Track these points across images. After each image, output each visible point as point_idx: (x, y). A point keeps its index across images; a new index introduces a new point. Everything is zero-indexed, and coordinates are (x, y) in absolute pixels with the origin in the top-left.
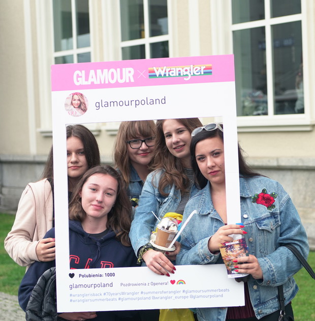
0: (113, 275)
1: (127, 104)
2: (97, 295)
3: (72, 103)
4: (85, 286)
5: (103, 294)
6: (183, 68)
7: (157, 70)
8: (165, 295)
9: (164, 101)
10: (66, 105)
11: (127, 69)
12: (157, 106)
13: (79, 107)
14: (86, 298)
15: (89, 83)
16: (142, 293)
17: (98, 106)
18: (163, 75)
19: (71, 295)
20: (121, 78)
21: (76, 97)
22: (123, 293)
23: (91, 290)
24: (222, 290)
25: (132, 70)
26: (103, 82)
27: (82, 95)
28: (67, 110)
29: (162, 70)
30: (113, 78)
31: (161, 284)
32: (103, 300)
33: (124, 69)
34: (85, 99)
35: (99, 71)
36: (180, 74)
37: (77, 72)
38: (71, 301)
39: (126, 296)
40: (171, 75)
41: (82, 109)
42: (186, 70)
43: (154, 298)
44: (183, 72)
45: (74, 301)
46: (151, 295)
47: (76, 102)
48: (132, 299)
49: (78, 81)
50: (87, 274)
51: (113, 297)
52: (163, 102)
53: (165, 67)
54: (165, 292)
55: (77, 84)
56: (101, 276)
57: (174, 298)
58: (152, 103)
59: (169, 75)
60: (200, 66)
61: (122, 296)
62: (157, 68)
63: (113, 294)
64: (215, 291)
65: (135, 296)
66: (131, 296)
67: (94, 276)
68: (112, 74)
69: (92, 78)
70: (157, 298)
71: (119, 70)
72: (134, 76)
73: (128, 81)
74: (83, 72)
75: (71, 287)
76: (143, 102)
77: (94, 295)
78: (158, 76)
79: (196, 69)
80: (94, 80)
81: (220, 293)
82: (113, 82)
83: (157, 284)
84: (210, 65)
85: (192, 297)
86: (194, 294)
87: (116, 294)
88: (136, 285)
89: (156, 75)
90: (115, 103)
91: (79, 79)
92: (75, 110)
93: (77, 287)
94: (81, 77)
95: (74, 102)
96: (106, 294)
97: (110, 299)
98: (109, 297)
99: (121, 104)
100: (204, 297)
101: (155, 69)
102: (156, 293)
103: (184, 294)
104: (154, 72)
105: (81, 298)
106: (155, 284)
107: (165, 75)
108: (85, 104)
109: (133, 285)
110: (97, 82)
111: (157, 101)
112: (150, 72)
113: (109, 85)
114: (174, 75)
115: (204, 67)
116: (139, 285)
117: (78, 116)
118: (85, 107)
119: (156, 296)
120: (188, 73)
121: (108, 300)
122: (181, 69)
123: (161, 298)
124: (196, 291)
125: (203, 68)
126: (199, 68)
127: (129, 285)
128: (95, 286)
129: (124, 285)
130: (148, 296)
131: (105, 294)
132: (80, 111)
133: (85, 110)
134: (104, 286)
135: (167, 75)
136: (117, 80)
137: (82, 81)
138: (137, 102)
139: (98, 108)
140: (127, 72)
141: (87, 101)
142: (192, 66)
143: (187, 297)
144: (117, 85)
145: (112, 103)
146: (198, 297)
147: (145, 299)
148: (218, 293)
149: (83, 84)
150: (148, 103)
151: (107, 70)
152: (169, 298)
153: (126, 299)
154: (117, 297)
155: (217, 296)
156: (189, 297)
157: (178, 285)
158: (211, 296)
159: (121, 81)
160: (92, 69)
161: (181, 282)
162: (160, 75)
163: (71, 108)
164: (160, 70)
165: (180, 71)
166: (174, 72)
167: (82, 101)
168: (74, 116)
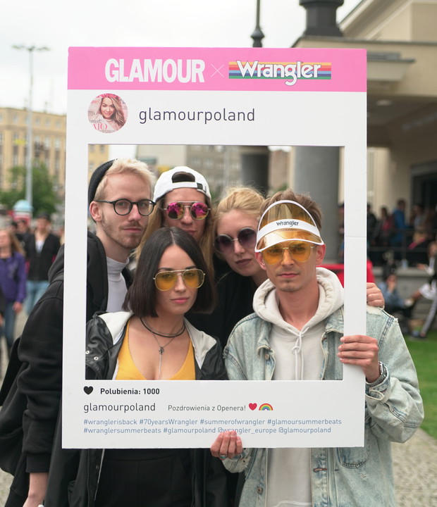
0: (157, 391)
1: (191, 117)
2: (129, 423)
3: (100, 109)
4: (110, 408)
5: (138, 422)
6: (285, 66)
7: (244, 66)
8: (239, 426)
9: (251, 116)
10: (91, 113)
11: (193, 60)
12: (240, 124)
13: (113, 117)
14: (110, 427)
15: (131, 80)
16: (202, 422)
17: (144, 117)
18: (252, 75)
19: (86, 422)
20: (184, 75)
22: (172, 422)
23: (120, 415)
24: (330, 422)
25: (202, 63)
26: (153, 80)
27: (117, 98)
28: (92, 121)
29: (251, 66)
30: (170, 74)
31: (235, 409)
32: (138, 431)
33: (189, 61)
34: (122, 105)
35: (148, 62)
36: (279, 75)
37: (112, 61)
38: (86, 430)
39: (176, 426)
40: (265, 75)
41: (116, 121)
42: (290, 70)
43: (221, 430)
44: (285, 72)
45: (91, 431)
46: (217, 426)
47: (107, 109)
48: (185, 431)
49: (112, 76)
50: (114, 389)
51: (155, 426)
53: (256, 62)
54: (239, 422)
55: (111, 80)
56: (137, 392)
57: (253, 431)
58: (233, 118)
59: (262, 75)
60: (312, 64)
61: (169, 427)
62: (244, 63)
63: (156, 422)
64: (319, 422)
65: (190, 427)
66: (183, 426)
67: (125, 392)
68: (170, 67)
69: (136, 71)
71: (180, 62)
72: (204, 73)
73: (194, 80)
74: (122, 61)
76: (218, 116)
77: (123, 422)
78: (243, 75)
79: (307, 69)
80: (139, 75)
81: (327, 426)
82: (170, 80)
83: (227, 409)
84: (328, 64)
85: (281, 430)
86: (285, 426)
87: (161, 423)
88: (192, 409)
89: (241, 74)
90: (172, 115)
91: (114, 72)
92: (105, 122)
93: (96, 408)
94: (118, 69)
95: (103, 109)
96: (144, 422)
97: (149, 431)
98: (148, 427)
99: (181, 116)
100: (301, 431)
102: (226, 422)
103: (270, 426)
104: (239, 69)
105: (102, 426)
106: (223, 409)
107: (255, 75)
108: (122, 114)
109: (189, 409)
110: (143, 79)
111: (241, 115)
112: (231, 69)
113: (163, 86)
114: (271, 75)
115: (319, 67)
116: (198, 409)
117: (109, 132)
118: (123, 118)
119: (225, 427)
120: (292, 74)
121: (146, 431)
122: (281, 67)
124: (289, 422)
125: (316, 67)
126: (311, 68)
127: (182, 408)
128: (127, 408)
129: (174, 409)
130: (212, 427)
131: (141, 422)
132: (113, 123)
133: (121, 123)
134: (142, 408)
135: (259, 75)
136: (177, 78)
137: (119, 76)
138: (208, 115)
139: (143, 121)
140: (194, 66)
141: (126, 108)
142: (299, 63)
143: (275, 431)
144: (177, 86)
145: (167, 115)
146: (292, 431)
147: (207, 431)
148: (323, 426)
149: (121, 81)
150: (226, 118)
151: (161, 60)
152: (246, 431)
153: (176, 431)
154: (162, 427)
155: (322, 431)
156: (278, 430)
157: (262, 411)
158: (312, 431)
159: (183, 80)
160: (137, 58)
161: (267, 407)
162: (247, 74)
163: (98, 119)
164: (247, 66)
165: (279, 70)
166: (271, 71)
167: (117, 107)
168: (103, 131)
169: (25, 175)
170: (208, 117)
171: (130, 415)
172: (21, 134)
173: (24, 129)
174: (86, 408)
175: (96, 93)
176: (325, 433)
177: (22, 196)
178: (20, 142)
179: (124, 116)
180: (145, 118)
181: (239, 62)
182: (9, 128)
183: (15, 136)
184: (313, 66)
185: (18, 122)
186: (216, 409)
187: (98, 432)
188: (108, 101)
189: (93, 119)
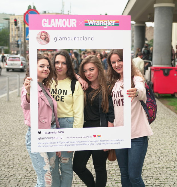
0: (63, 132)
1: (72, 39)
4: (47, 138)
5: (57, 143)
6: (103, 21)
7: (90, 21)
8: (90, 143)
10: (37, 38)
12: (89, 41)
13: (45, 39)
14: (47, 145)
15: (51, 26)
16: (78, 142)
17: (56, 39)
18: (92, 25)
19: (39, 143)
20: (69, 25)
21: (43, 34)
22: (68, 142)
23: (51, 141)
24: (120, 140)
25: (75, 20)
26: (59, 26)
27: (46, 33)
28: (38, 41)
29: (92, 21)
30: (64, 24)
31: (89, 137)
32: (57, 146)
33: (71, 20)
34: (48, 35)
35: (57, 20)
36: (102, 25)
37: (44, 20)
38: (39, 146)
39: (69, 144)
40: (97, 24)
41: (46, 41)
42: (105, 23)
43: (84, 144)
44: (103, 24)
45: (41, 146)
46: (83, 143)
47: (43, 37)
48: (73, 145)
49: (44, 25)
51: (62, 144)
52: (92, 39)
53: (94, 20)
54: (90, 141)
55: (44, 26)
56: (56, 133)
57: (95, 144)
58: (86, 39)
59: (96, 24)
60: (113, 21)
61: (67, 144)
62: (90, 20)
63: (63, 143)
64: (116, 140)
65: (74, 144)
66: (72, 144)
67: (52, 133)
68: (64, 22)
69: (53, 23)
71: (68, 20)
72: (76, 24)
73: (73, 27)
74: (48, 20)
75: (39, 139)
76: (81, 39)
77: (52, 143)
78: (90, 25)
79: (111, 22)
80: (54, 25)
81: (119, 142)
82: (64, 26)
83: (86, 137)
84: (118, 21)
85: (104, 144)
86: (105, 142)
88: (75, 138)
89: (88, 24)
90: (66, 38)
91: (45, 24)
92: (42, 41)
93: (42, 139)
94: (46, 22)
95: (42, 36)
97: (60, 146)
98: (60, 144)
99: (69, 39)
100: (110, 143)
101: (88, 21)
102: (86, 142)
103: (100, 142)
104: (88, 22)
105: (45, 145)
106: (85, 137)
107: (94, 24)
108: (48, 38)
109: (73, 138)
110: (55, 26)
111: (89, 38)
112: (85, 22)
113: (62, 28)
114: (99, 25)
115: (115, 22)
116: (77, 137)
117: (44, 45)
118: (49, 40)
119: (85, 143)
120: (106, 24)
121: (59, 146)
122: (102, 22)
123: (88, 145)
124: (107, 141)
125: (114, 22)
126: (112, 22)
127: (71, 138)
128: (53, 138)
129: (69, 138)
130: (81, 143)
131: (58, 143)
132: (45, 42)
133: (48, 42)
134: (58, 138)
135: (95, 25)
136: (67, 26)
137: (47, 25)
138: (78, 39)
140: (73, 22)
141: (49, 36)
142: (108, 20)
143: (102, 144)
144: (67, 28)
145: (64, 38)
146: (108, 144)
147: (80, 145)
149: (48, 27)
150: (84, 39)
151: (61, 19)
152: (93, 144)
154: (65, 144)
157: (98, 137)
158: (114, 143)
159: (69, 26)
160: (53, 18)
161: (99, 136)
162: (91, 24)
163: (40, 40)
165: (102, 23)
166: (99, 23)
167: (47, 36)
168: (42, 44)
171: (54, 140)
175: (39, 31)
176: (118, 144)
186: (82, 137)
187: (43, 146)
189: (38, 40)
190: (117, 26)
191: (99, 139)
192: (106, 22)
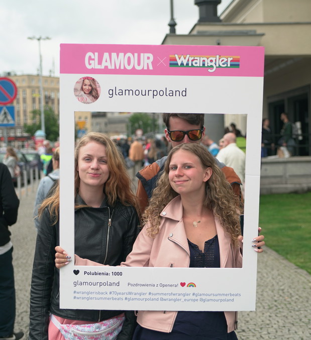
0: (120, 274)
1: (144, 94)
2: (102, 293)
3: (82, 88)
4: (90, 284)
5: (108, 293)
6: (208, 59)
7: (180, 58)
8: (174, 297)
10: (76, 90)
11: (145, 54)
12: (177, 98)
13: (90, 93)
14: (91, 296)
15: (103, 67)
16: (150, 294)
18: (185, 65)
19: (75, 292)
20: (139, 64)
22: (130, 293)
23: (97, 288)
24: (233, 295)
25: (151, 56)
26: (118, 68)
27: (93, 80)
28: (77, 96)
29: (185, 58)
30: (129, 64)
31: (171, 286)
32: (108, 299)
33: (142, 55)
34: (97, 84)
35: (114, 55)
36: (204, 65)
37: (89, 54)
38: (75, 298)
39: (133, 296)
40: (194, 64)
41: (93, 96)
42: (211, 61)
43: (162, 299)
44: (208, 63)
45: (78, 298)
46: (159, 297)
47: (87, 87)
48: (139, 299)
49: (90, 64)
50: (93, 272)
51: (119, 296)
52: (184, 94)
53: (188, 56)
54: (174, 295)
55: (89, 67)
56: (107, 274)
57: (183, 300)
58: (171, 94)
59: (192, 64)
60: (227, 57)
61: (128, 296)
62: (180, 56)
63: (120, 293)
64: (226, 295)
65: (142, 297)
66: (137, 296)
67: (100, 274)
68: (129, 59)
69: (106, 61)
70: (165, 300)
71: (136, 55)
72: (152, 63)
73: (146, 68)
74: (96, 54)
75: (75, 284)
76: (161, 93)
77: (99, 293)
78: (179, 65)
79: (223, 60)
80: (108, 64)
81: (232, 298)
82: (129, 68)
83: (166, 286)
84: (238, 57)
85: (201, 300)
86: (204, 297)
87: (123, 294)
88: (143, 285)
89: (177, 64)
90: (131, 92)
91: (91, 62)
92: (85, 96)
93: (81, 284)
94: (94, 59)
95: (84, 87)
96: (112, 293)
97: (115, 299)
98: (115, 296)
99: (137, 93)
100: (214, 300)
101: (177, 56)
102: (165, 294)
103: (194, 297)
104: (176, 60)
105: (85, 295)
106: (163, 286)
107: (187, 64)
108: (97, 91)
109: (141, 285)
110: (111, 67)
111: (178, 93)
112: (171, 60)
113: (125, 72)
114: (198, 65)
115: (232, 59)
116: (147, 285)
118: (97, 94)
119: (164, 297)
120: (213, 64)
121: (113, 299)
122: (205, 59)
123: (170, 300)
124: (207, 295)
125: (230, 59)
126: (226, 60)
127: (137, 285)
128: (101, 284)
129: (132, 285)
130: (156, 297)
131: (110, 293)
132: (91, 97)
133: (96, 97)
134: (111, 285)
135: (190, 65)
136: (134, 66)
137: (95, 65)
138: (155, 92)
139: (111, 96)
140: (146, 58)
141: (99, 87)
142: (218, 56)
143: (197, 300)
144: (134, 72)
145: (127, 92)
146: (208, 300)
147: (153, 300)
148: (229, 297)
149: (96, 68)
150: (167, 94)
151: (123, 54)
152: (178, 300)
153: (133, 299)
154: (124, 297)
155: (228, 301)
156: (199, 300)
157: (188, 288)
158: (221, 300)
159: (138, 68)
160: (106, 52)
161: (192, 285)
162: (182, 64)
163: (81, 94)
164: (182, 58)
165: (204, 61)
166: (198, 61)
167: (94, 86)
168: (84, 103)
169: (40, 115)
170: (155, 94)
171: (104, 289)
172: (37, 90)
173: (38, 87)
174: (75, 283)
175: (79, 77)
176: (230, 302)
177: (39, 128)
178: (36, 95)
179: (98, 92)
180: (112, 94)
181: (176, 56)
182: (29, 87)
183: (33, 92)
184: (227, 59)
185: (34, 84)
186: (159, 285)
187: (83, 299)
188: (87, 82)
189: (78, 94)
190: (235, 69)
191: (191, 290)
192: (214, 59)
